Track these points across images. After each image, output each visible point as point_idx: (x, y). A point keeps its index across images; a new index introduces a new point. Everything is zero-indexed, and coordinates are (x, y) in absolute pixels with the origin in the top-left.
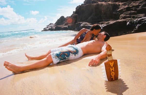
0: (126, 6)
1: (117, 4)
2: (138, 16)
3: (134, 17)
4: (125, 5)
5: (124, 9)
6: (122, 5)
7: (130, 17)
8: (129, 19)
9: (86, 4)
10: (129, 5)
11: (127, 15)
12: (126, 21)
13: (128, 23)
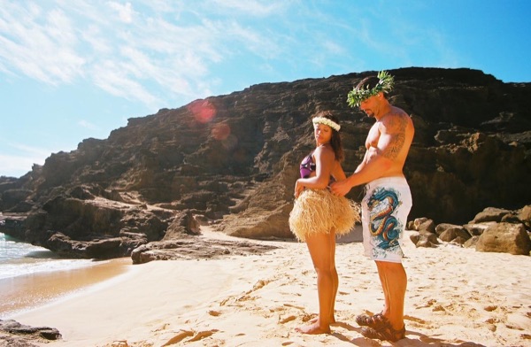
10: (135, 216)
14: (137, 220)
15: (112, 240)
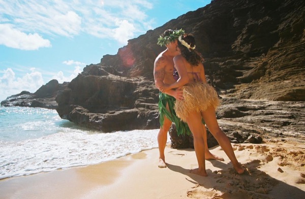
0: (144, 88)
1: (133, 82)
2: (153, 106)
3: (148, 107)
4: (144, 86)
5: (141, 92)
6: (139, 86)
7: (144, 106)
8: (142, 109)
9: (88, 74)
10: (148, 87)
11: (141, 102)
12: (137, 112)
13: (139, 116)
14: (151, 91)
15: (128, 111)
